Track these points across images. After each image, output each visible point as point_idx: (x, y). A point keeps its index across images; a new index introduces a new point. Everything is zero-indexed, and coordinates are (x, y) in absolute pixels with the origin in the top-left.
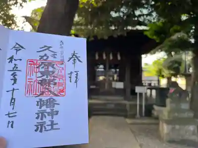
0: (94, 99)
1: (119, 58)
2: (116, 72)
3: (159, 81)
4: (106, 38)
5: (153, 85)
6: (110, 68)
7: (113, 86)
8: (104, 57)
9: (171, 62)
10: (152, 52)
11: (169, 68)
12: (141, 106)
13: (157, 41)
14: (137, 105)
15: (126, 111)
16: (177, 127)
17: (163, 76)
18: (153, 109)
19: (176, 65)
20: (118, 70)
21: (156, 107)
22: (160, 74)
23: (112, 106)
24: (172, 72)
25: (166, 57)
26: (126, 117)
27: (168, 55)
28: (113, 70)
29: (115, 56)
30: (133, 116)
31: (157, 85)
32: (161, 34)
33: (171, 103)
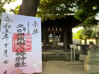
0: (49, 52)
1: (60, 30)
2: (59, 37)
3: (81, 41)
4: (54, 19)
5: (78, 43)
6: (56, 35)
7: (58, 44)
8: (53, 29)
9: (86, 31)
10: (76, 27)
11: (86, 35)
12: (73, 55)
13: (81, 21)
14: (71, 54)
15: (65, 57)
16: (94, 66)
17: (83, 39)
18: (79, 56)
19: (89, 33)
20: (60, 36)
21: (81, 55)
22: (81, 38)
23: (58, 55)
24: (87, 37)
25: (83, 29)
26: (65, 61)
27: (84, 28)
28: (57, 36)
29: (59, 29)
30: (69, 60)
31: (80, 43)
32: (82, 17)
33: (91, 53)
